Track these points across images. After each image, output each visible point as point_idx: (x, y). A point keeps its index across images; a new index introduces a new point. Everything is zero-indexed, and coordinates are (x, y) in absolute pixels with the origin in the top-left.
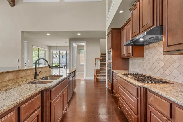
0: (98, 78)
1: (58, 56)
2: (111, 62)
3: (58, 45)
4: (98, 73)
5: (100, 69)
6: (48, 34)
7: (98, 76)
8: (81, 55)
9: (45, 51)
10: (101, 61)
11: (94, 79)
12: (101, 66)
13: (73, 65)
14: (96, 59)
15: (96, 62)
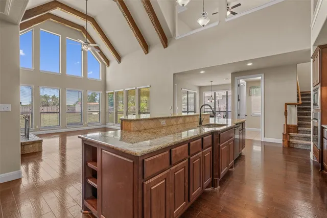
0: (290, 140)
1: (213, 101)
2: (319, 108)
3: (213, 84)
4: (294, 132)
5: (299, 124)
6: (202, 72)
7: (291, 137)
8: (253, 98)
9: (195, 94)
10: (299, 109)
11: (282, 142)
12: (299, 119)
13: (239, 115)
14: (286, 104)
15: (286, 111)
